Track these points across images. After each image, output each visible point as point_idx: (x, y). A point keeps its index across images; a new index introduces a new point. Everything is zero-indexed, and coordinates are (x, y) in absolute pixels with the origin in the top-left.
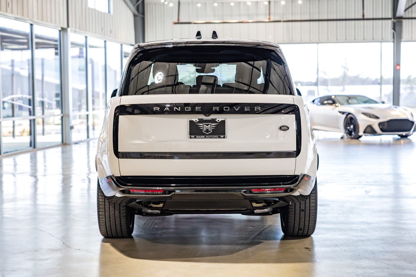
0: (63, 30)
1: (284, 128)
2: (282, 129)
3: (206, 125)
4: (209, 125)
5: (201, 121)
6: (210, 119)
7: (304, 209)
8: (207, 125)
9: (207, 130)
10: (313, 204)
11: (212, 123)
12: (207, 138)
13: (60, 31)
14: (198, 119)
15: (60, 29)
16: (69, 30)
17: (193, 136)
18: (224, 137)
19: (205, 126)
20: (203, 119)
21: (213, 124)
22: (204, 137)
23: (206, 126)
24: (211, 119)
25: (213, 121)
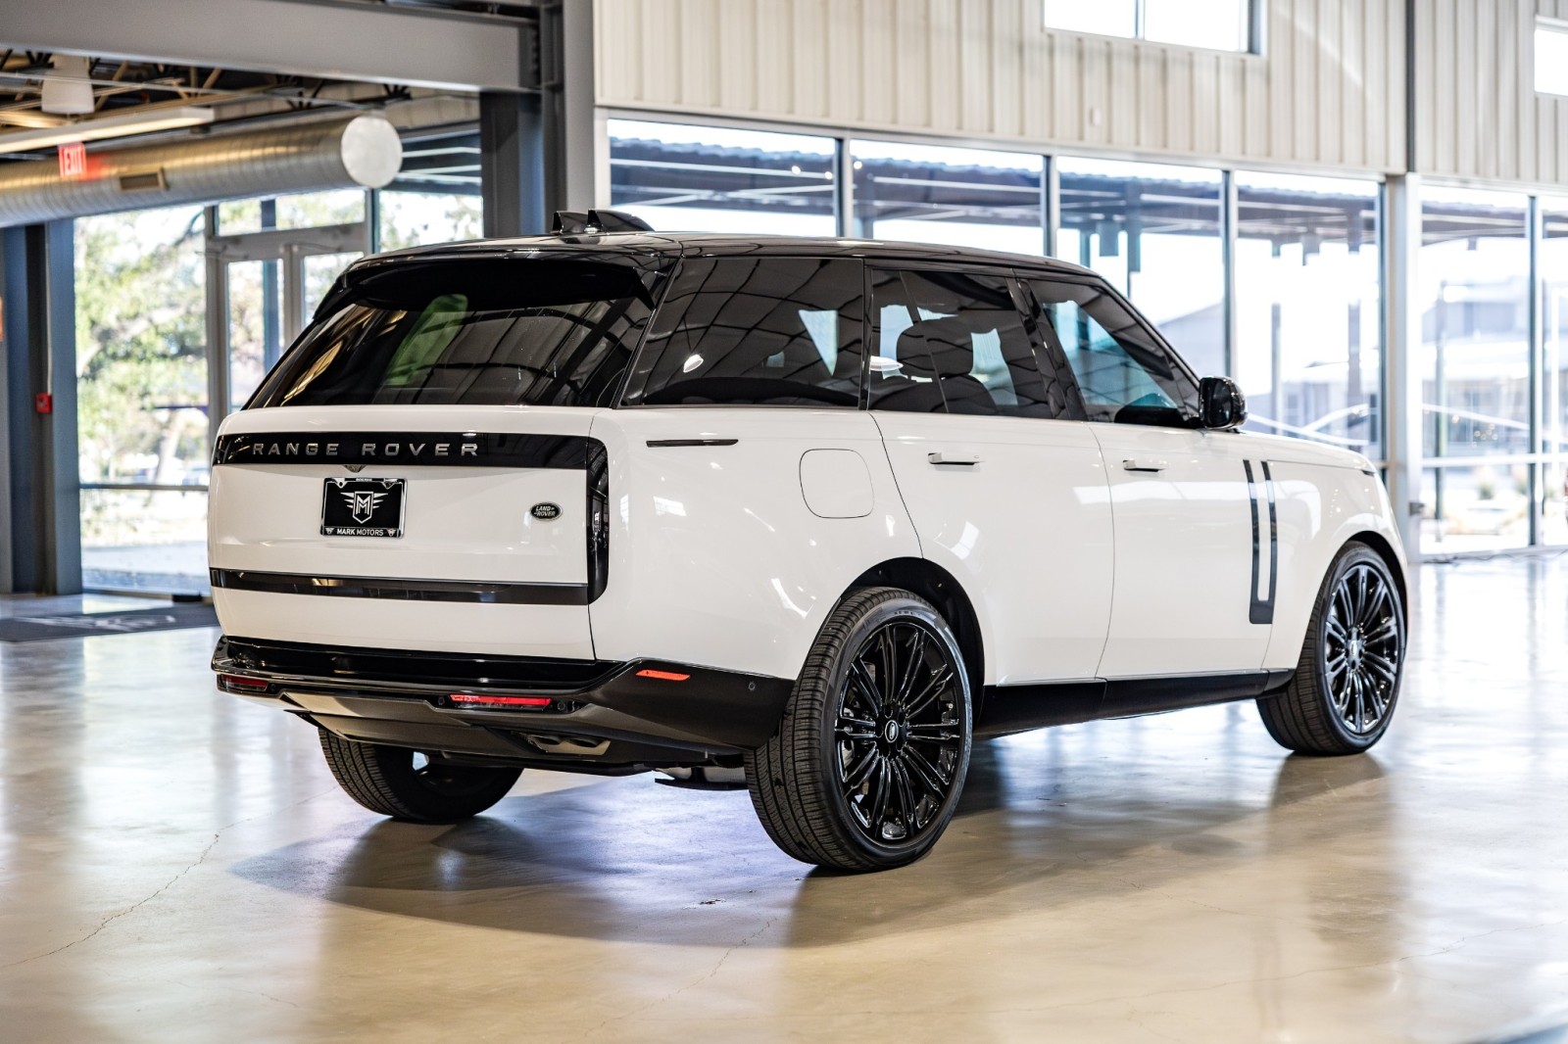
0: (1392, 180)
1: (547, 512)
2: (539, 514)
3: (361, 495)
4: (367, 495)
5: (352, 485)
6: (371, 480)
7: (780, 777)
8: (364, 497)
9: (362, 510)
10: (803, 763)
11: (375, 492)
12: (359, 535)
13: (1382, 185)
14: (346, 479)
15: (1382, 179)
16: (1411, 178)
17: (330, 530)
18: (395, 535)
19: (359, 498)
20: (355, 479)
21: (377, 495)
22: (353, 532)
23: (361, 501)
24: (373, 479)
25: (376, 485)
